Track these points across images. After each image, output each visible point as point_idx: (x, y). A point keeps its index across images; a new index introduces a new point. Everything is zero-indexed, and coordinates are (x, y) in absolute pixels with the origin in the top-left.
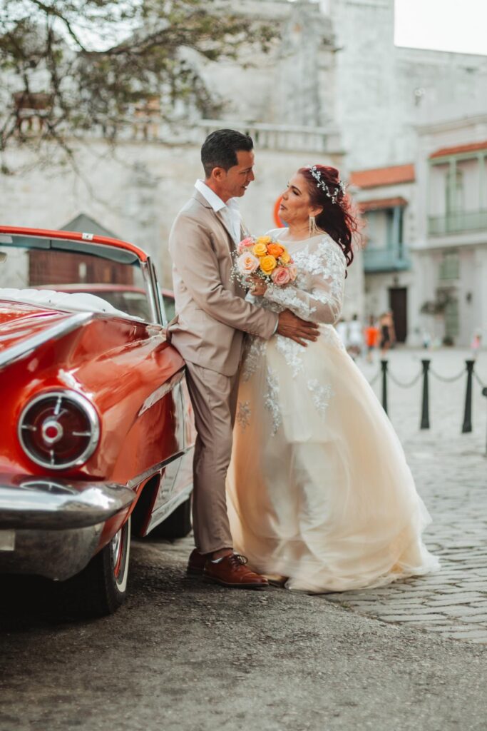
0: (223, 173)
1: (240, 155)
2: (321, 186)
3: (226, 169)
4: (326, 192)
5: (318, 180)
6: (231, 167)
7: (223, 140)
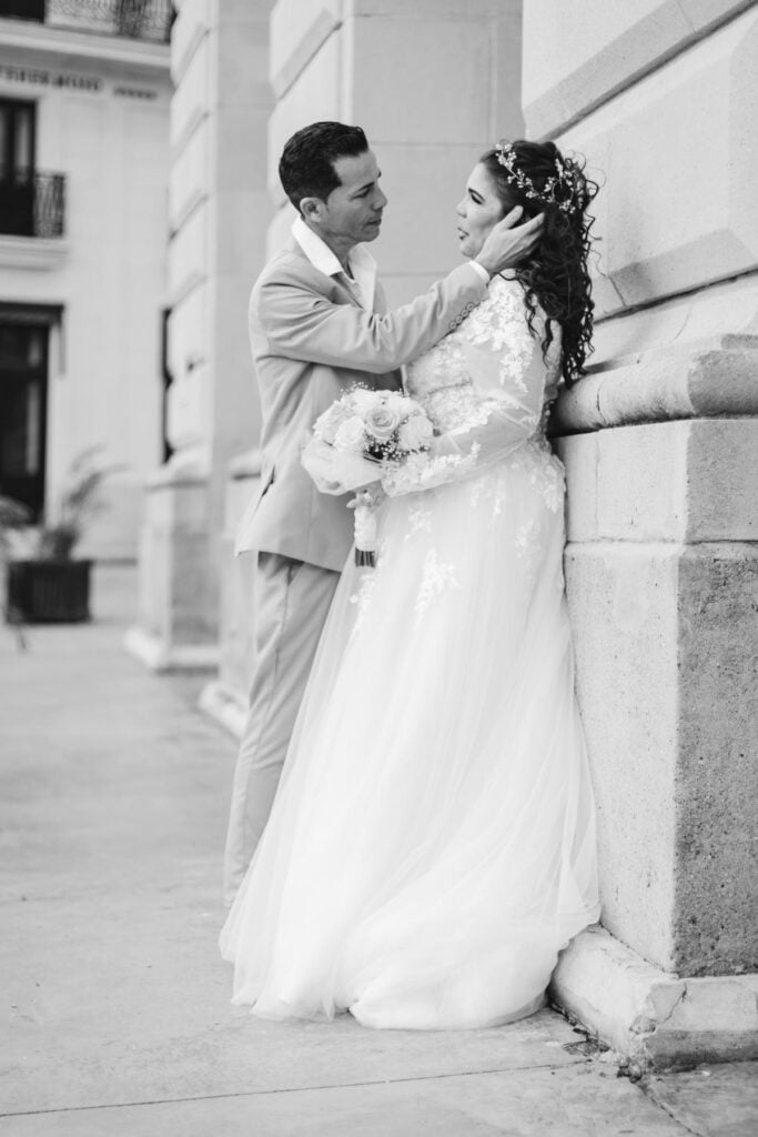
0: (320, 207)
1: (343, 166)
2: (515, 180)
3: (324, 199)
4: (527, 189)
5: (510, 169)
6: (331, 190)
7: (305, 146)
